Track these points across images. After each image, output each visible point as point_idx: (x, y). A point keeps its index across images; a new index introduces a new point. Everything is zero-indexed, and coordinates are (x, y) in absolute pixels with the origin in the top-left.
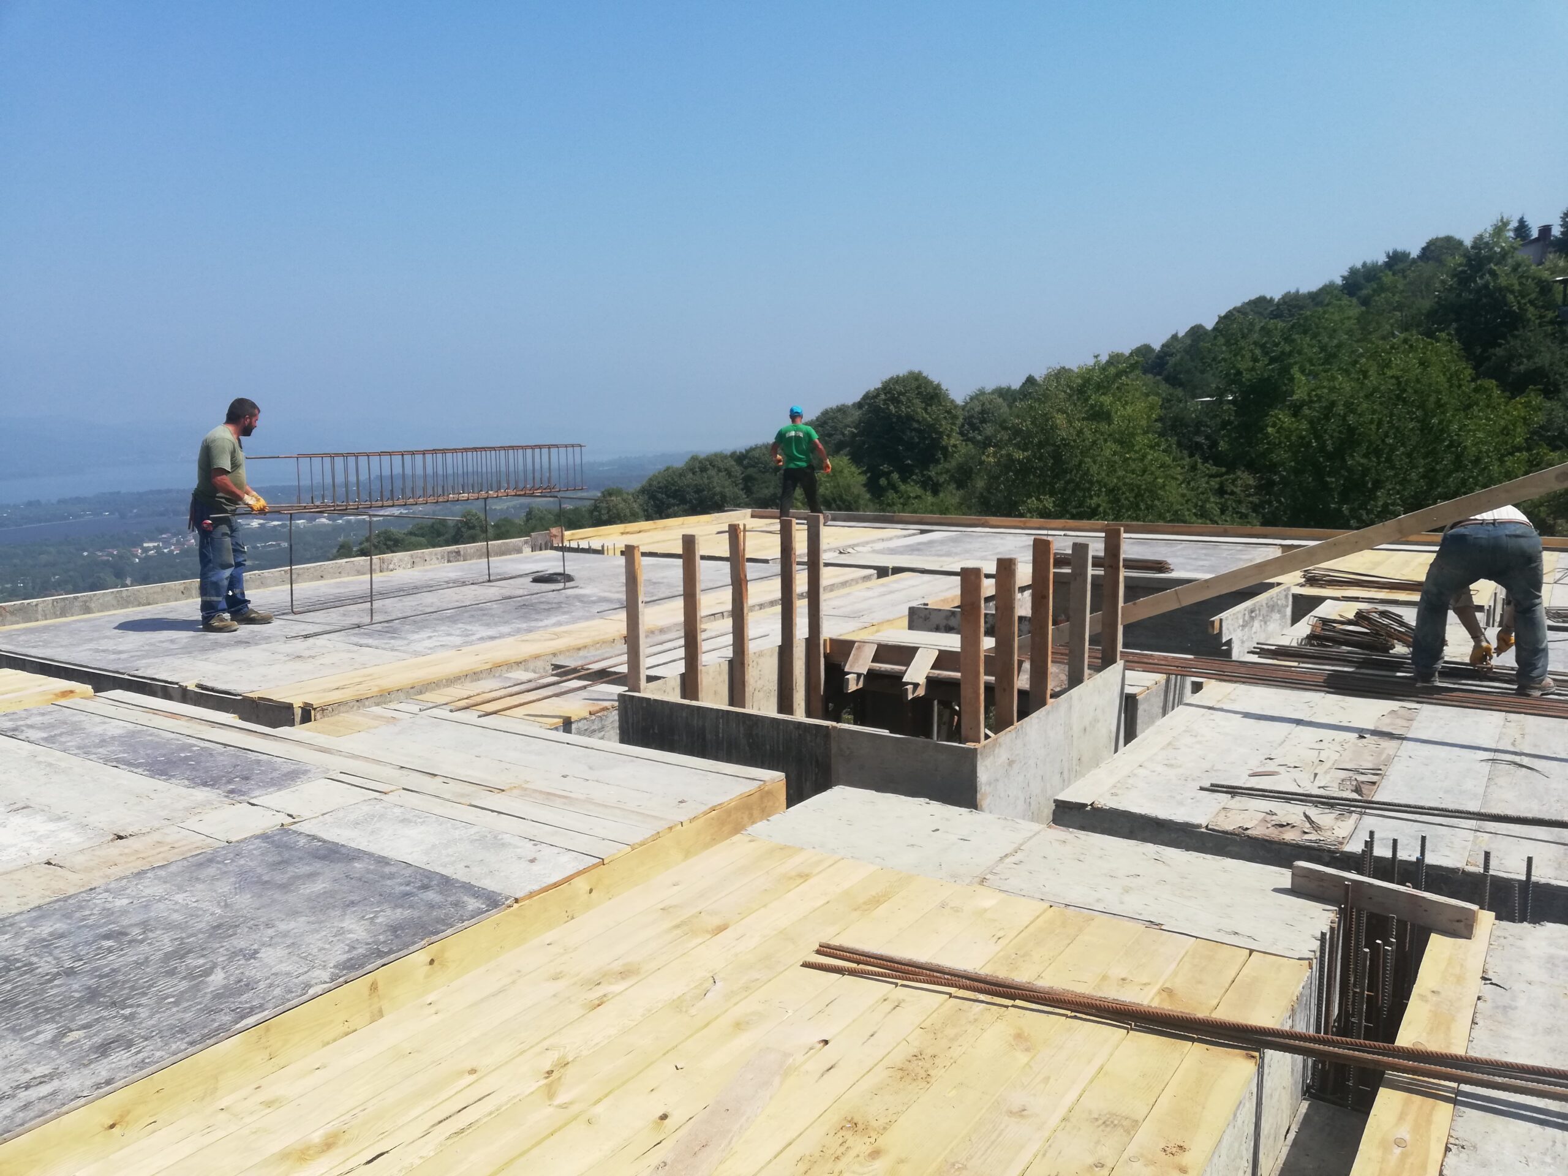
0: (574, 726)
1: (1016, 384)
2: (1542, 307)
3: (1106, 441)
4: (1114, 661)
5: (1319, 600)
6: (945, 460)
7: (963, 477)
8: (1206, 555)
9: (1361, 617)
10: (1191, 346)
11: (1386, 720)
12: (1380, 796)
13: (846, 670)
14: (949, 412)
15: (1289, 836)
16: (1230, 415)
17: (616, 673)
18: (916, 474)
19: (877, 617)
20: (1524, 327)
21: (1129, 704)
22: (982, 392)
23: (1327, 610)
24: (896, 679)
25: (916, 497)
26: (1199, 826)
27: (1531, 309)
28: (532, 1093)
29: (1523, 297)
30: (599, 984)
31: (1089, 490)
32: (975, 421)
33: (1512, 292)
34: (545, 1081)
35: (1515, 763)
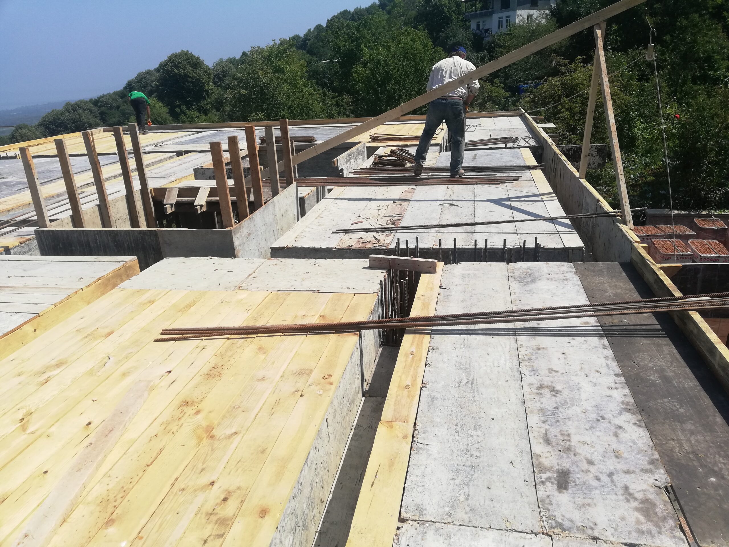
0: (12, 251)
1: (238, 57)
2: (458, 14)
3: (283, 83)
4: (292, 183)
5: (377, 148)
6: (208, 97)
7: (218, 105)
8: (330, 132)
9: (393, 153)
10: (317, 35)
11: (404, 194)
12: (402, 224)
13: (164, 203)
14: (206, 72)
15: (368, 246)
16: (337, 68)
17: (32, 220)
18: (194, 105)
19: (178, 176)
20: (451, 23)
21: (301, 201)
22: (221, 61)
23: (380, 152)
24: (191, 204)
25: (196, 117)
26: (332, 248)
27: (454, 15)
28: (13, 431)
29: (450, 9)
30: (44, 373)
31: (279, 108)
32: (220, 76)
33: (446, 7)
34: (20, 424)
35: (451, 204)
